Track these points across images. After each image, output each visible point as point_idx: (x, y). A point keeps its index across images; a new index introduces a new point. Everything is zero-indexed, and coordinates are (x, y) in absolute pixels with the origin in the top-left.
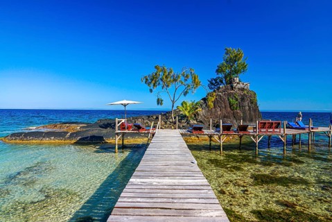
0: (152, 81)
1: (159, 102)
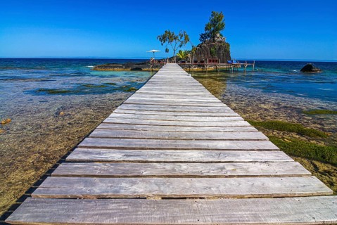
0: (163, 39)
1: (167, 51)
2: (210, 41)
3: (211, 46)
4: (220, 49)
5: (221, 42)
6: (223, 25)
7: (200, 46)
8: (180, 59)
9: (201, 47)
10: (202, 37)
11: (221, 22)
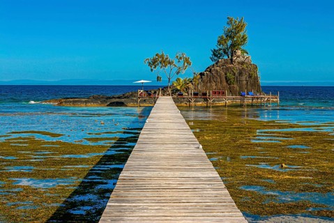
0: (153, 63)
1: (159, 79)
2: (226, 62)
3: (227, 69)
4: (240, 74)
5: (242, 63)
6: (244, 39)
7: (209, 69)
8: (177, 90)
9: (210, 71)
10: (215, 55)
11: (241, 34)
